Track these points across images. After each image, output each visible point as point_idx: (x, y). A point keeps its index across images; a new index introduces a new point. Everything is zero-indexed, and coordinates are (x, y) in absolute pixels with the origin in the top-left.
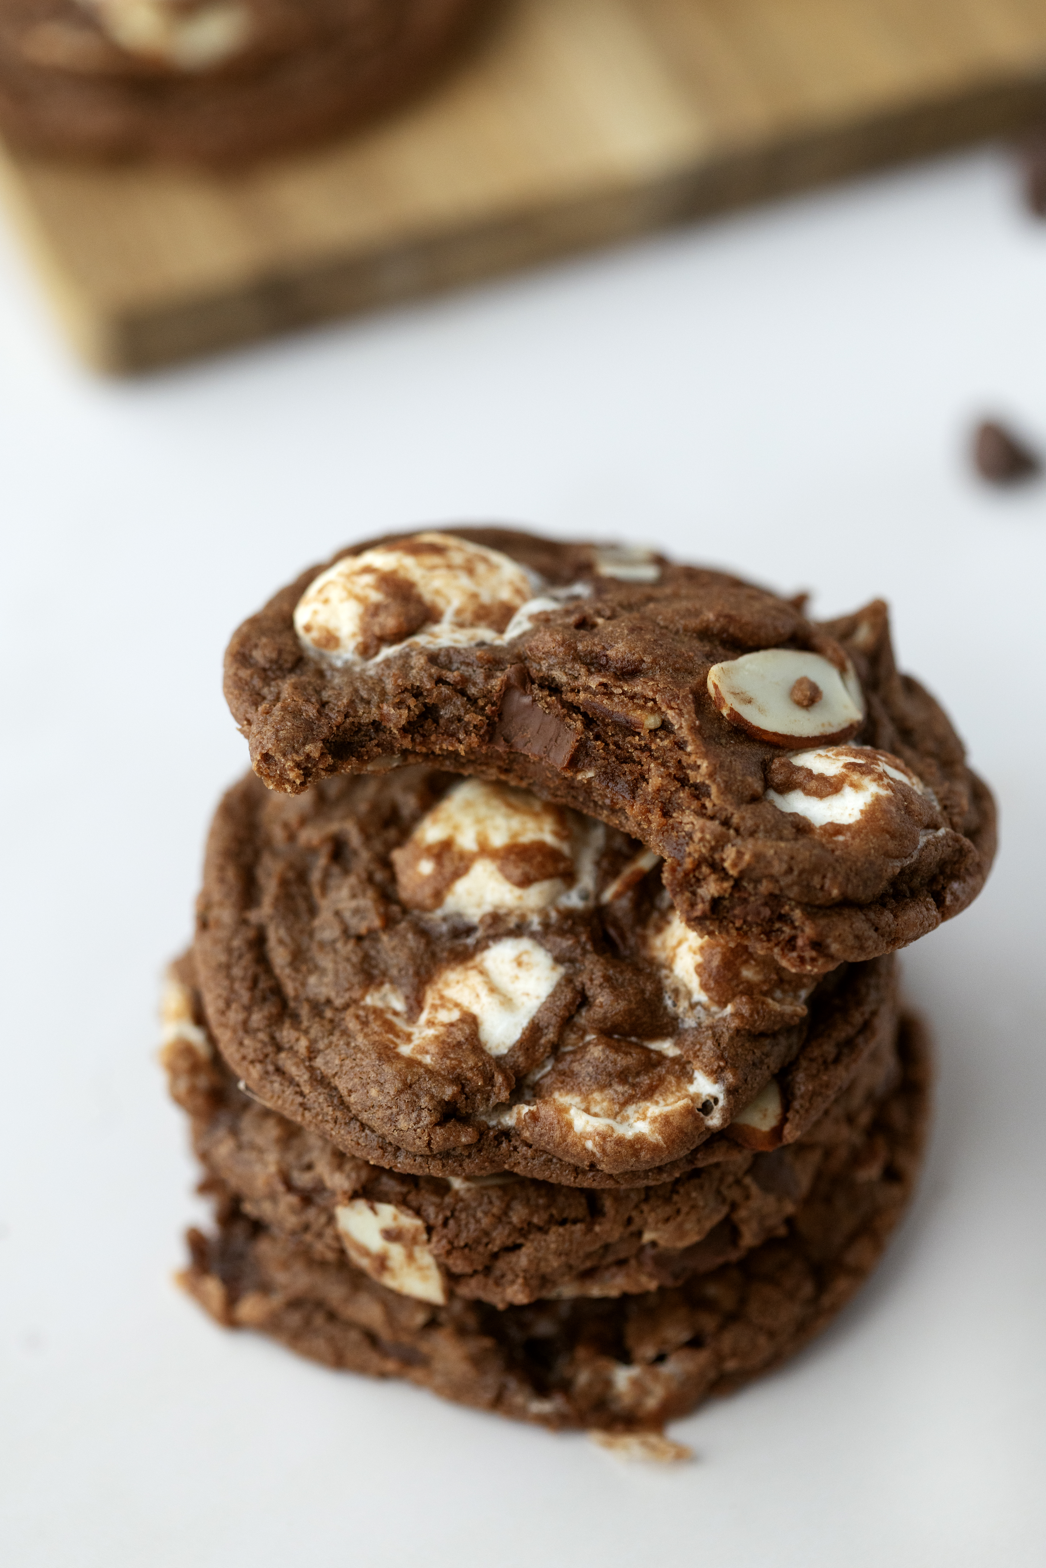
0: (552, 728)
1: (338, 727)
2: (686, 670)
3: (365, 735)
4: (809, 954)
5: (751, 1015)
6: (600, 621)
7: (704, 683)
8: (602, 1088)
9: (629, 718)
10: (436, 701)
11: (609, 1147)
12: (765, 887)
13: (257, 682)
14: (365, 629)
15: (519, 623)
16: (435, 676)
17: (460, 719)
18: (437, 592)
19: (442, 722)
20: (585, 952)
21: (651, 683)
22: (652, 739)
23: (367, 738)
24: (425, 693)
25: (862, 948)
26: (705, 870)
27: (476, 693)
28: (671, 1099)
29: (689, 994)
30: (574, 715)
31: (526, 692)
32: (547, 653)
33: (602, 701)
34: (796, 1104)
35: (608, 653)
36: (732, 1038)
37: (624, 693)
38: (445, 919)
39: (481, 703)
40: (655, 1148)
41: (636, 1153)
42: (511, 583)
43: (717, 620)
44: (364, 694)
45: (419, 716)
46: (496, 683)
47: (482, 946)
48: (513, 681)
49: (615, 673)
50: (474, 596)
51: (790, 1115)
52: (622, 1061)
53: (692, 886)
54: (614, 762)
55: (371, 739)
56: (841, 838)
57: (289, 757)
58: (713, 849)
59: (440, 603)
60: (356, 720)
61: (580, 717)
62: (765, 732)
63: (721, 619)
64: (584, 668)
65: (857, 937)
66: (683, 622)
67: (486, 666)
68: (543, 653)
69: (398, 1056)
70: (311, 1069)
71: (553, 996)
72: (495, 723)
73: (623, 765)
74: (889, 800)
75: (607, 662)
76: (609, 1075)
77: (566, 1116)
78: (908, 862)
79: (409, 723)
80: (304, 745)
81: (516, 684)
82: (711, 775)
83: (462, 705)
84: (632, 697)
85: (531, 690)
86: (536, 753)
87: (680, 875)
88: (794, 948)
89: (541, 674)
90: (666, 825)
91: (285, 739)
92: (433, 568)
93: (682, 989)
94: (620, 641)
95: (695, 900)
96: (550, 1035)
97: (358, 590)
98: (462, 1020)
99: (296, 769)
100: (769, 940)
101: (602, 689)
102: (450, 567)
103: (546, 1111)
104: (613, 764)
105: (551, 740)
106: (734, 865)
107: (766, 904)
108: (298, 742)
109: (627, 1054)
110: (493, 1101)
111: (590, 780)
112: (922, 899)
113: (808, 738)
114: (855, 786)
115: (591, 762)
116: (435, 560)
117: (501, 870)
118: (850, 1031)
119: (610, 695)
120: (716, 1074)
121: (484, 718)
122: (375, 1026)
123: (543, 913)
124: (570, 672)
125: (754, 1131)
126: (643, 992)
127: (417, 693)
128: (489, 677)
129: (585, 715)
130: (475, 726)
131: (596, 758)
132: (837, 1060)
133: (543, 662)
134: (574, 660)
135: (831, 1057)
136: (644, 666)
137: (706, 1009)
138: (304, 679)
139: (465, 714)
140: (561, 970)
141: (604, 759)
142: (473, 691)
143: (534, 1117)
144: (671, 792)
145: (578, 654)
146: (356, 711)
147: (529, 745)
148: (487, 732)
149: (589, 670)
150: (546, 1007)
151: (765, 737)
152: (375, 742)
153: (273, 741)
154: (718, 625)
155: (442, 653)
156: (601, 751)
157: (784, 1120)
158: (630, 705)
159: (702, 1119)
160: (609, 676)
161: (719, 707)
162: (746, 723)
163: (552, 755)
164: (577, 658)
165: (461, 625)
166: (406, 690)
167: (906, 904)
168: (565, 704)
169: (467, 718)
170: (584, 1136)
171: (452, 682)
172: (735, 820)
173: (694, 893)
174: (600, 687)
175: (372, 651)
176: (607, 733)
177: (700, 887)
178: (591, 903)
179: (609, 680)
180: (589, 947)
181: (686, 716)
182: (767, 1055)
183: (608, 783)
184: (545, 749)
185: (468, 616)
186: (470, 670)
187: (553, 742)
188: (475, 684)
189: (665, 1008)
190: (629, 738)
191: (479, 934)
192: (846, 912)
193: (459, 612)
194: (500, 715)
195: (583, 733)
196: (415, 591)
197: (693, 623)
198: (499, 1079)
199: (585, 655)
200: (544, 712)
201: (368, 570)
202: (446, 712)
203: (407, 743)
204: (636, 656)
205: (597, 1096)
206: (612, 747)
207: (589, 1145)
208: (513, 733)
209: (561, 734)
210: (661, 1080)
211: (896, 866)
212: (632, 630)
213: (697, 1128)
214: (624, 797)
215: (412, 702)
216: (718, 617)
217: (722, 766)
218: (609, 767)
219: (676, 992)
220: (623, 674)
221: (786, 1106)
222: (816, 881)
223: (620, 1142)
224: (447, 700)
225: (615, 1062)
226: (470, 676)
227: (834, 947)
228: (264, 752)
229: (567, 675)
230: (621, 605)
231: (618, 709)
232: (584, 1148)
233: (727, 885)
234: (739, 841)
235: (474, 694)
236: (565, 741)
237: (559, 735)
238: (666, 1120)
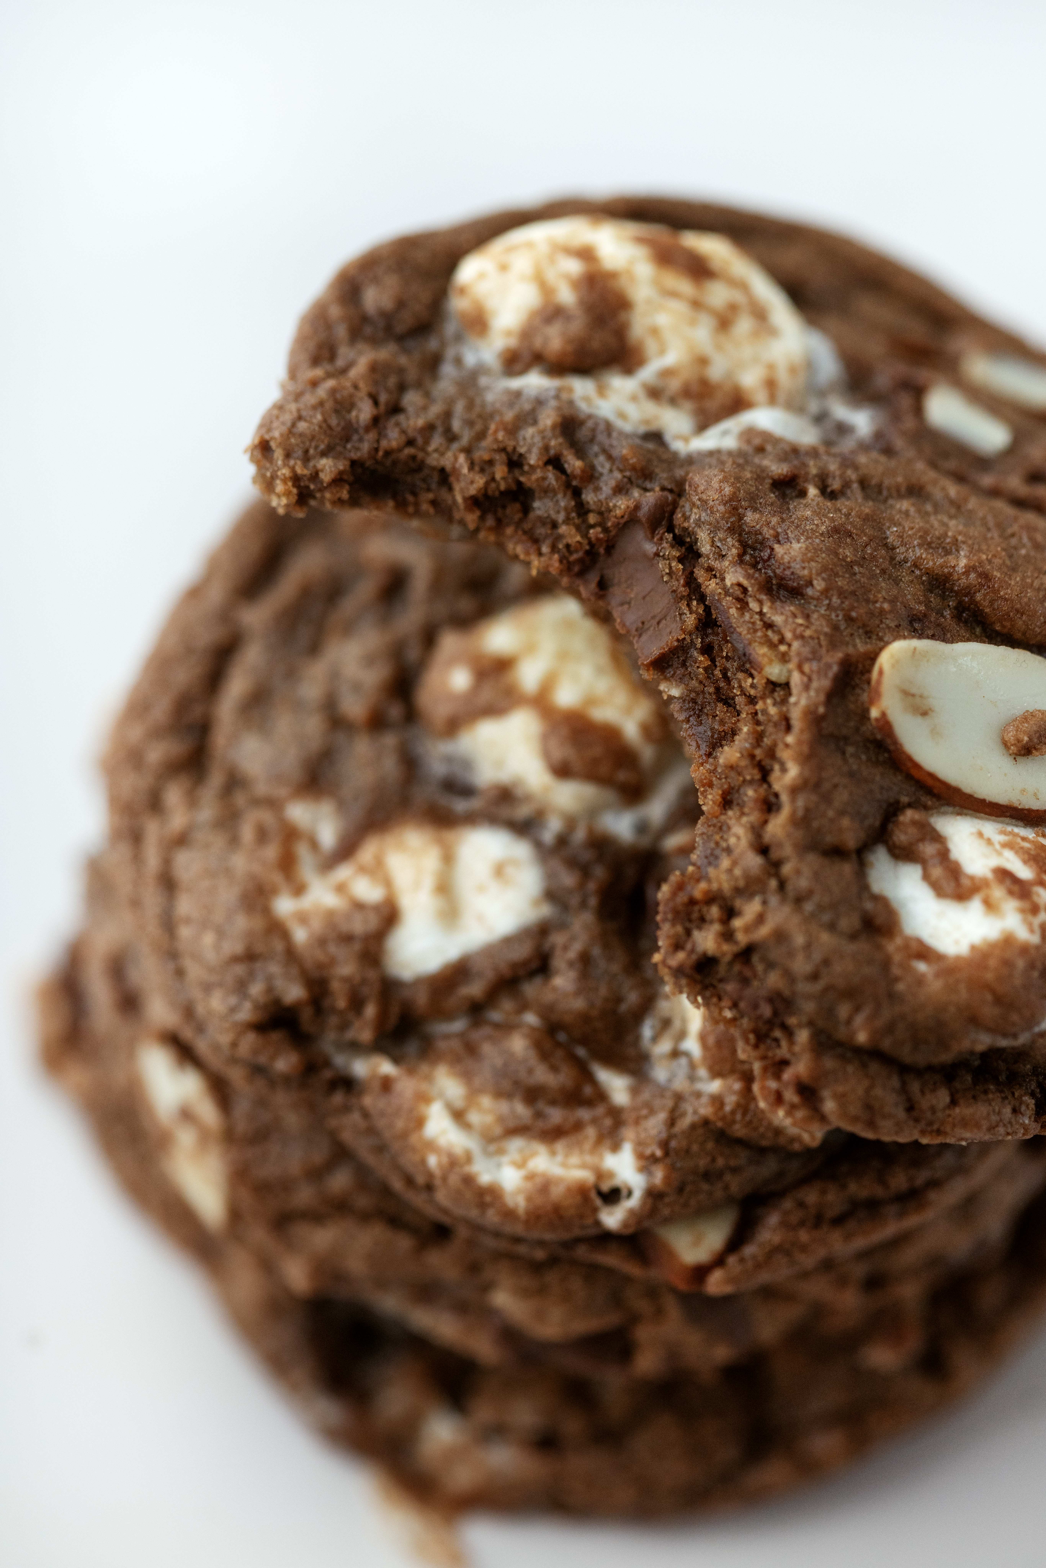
0: (662, 602)
1: (388, 453)
2: (864, 626)
3: (424, 480)
4: (790, 1096)
5: (733, 1112)
6: (812, 491)
7: (872, 657)
8: (499, 1094)
9: (750, 650)
10: (534, 486)
11: (454, 1180)
12: (774, 980)
13: (341, 332)
14: (527, 333)
15: (725, 433)
16: (552, 452)
17: (554, 525)
18: (655, 331)
19: (532, 516)
20: (583, 904)
21: (800, 621)
22: (764, 694)
23: (424, 486)
24: (526, 468)
25: (871, 1124)
26: (714, 911)
27: (591, 502)
28: (575, 1160)
29: (682, 1035)
30: (695, 603)
31: (653, 537)
32: (704, 502)
33: (729, 608)
34: (750, 1250)
35: (776, 546)
36: (693, 1127)
37: (761, 613)
38: (449, 760)
39: (592, 519)
40: (509, 1214)
41: (483, 1206)
42: (771, 367)
43: (967, 573)
44: (456, 425)
45: (502, 493)
46: (622, 504)
47: (471, 819)
48: (642, 513)
49: (769, 580)
50: (703, 361)
51: (732, 1260)
52: (542, 1075)
53: (690, 921)
54: (710, 694)
55: (429, 490)
56: (922, 967)
57: (292, 462)
58: (738, 891)
59: (651, 346)
60: (420, 455)
61: (701, 611)
62: (917, 766)
63: (973, 576)
64: (737, 548)
65: (868, 1107)
66: (918, 552)
67: (628, 474)
68: (699, 499)
69: (266, 911)
70: (167, 863)
71: (508, 941)
72: (598, 554)
73: (720, 705)
74: (1025, 949)
75: (769, 558)
76: (516, 1083)
77: (422, 1108)
78: (1003, 1043)
79: (486, 495)
80: (324, 454)
81: (644, 520)
82: (794, 791)
83: (566, 509)
84: (769, 626)
85: (661, 539)
86: (628, 624)
87: (682, 898)
88: (777, 1076)
89: (686, 525)
90: (717, 817)
91: (301, 435)
92: (673, 294)
93: (677, 1024)
94: (803, 539)
95: (686, 942)
96: (475, 989)
97: (551, 276)
98: (376, 908)
99: (290, 484)
100: (756, 1046)
101: (738, 593)
102: (697, 305)
103: (406, 1086)
104: (707, 696)
105: (653, 617)
106: (747, 929)
107: (770, 1000)
108: (316, 447)
109: (554, 1069)
110: (350, 1034)
111: (671, 698)
112: (1017, 1094)
113: (983, 801)
114: (990, 906)
115: (684, 675)
116: (684, 286)
117: (545, 738)
118: (879, 1192)
119: (743, 605)
120: (646, 1162)
121: (585, 542)
122: (271, 852)
123: (571, 823)
124: (719, 544)
125: (671, 1254)
126: (619, 1000)
127: (515, 462)
128: (620, 490)
129: (707, 609)
130: (568, 546)
131: (692, 675)
132: (838, 1221)
133: (695, 510)
134: (731, 530)
135: (831, 1213)
136: (810, 591)
137: (692, 1066)
138: (403, 360)
139: (564, 522)
140: (546, 911)
141: (701, 682)
142: (589, 497)
143: (386, 1084)
144: (744, 781)
145: (740, 526)
146: (427, 442)
147: (626, 607)
148: (580, 561)
149: (741, 556)
150: (490, 951)
151: (914, 772)
152: (431, 496)
153: (284, 429)
154: (963, 581)
155: (590, 424)
156: (701, 670)
157: (719, 1261)
158: (759, 634)
159: (595, 1210)
160: (756, 579)
161: (872, 702)
162: (895, 742)
163: (644, 637)
164: (737, 529)
165: (654, 393)
166: (504, 450)
167: (986, 1092)
168: (691, 582)
169: (563, 529)
170: (431, 1146)
171: (569, 471)
172: (787, 869)
173: (688, 933)
174: (736, 588)
175: (518, 367)
176: (722, 651)
177: (700, 928)
178: (645, 842)
179: (752, 585)
180: (593, 901)
181: (812, 693)
182: (735, 1170)
183: (690, 716)
184: (640, 625)
185: (674, 385)
186: (608, 466)
187: (654, 622)
188: (597, 489)
189: (638, 1038)
190: (740, 675)
191: (475, 804)
192: (874, 1067)
193: (667, 373)
194: (610, 548)
195: (690, 634)
196: (623, 316)
197: (933, 561)
198: (370, 1011)
199: (749, 533)
200: (662, 577)
201: (586, 254)
202: (541, 507)
203: (472, 519)
204: (806, 572)
205: (486, 1101)
206: (717, 672)
207: (433, 1161)
208: (616, 581)
209: (668, 618)
210: (578, 1127)
211: (983, 1041)
212: (835, 530)
213: (581, 1216)
214: (698, 746)
215: (500, 471)
216: (968, 570)
217: (817, 785)
218: (701, 696)
219: (666, 1023)
220: (780, 586)
221: (734, 1244)
222: (843, 1010)
223: (469, 1180)
224: (547, 491)
225: (530, 1071)
226: (601, 474)
227: (829, 1106)
228: (267, 437)
229: (712, 546)
230: (863, 483)
231: (743, 630)
232: (423, 1162)
233: (728, 949)
234: (774, 900)
235: (588, 503)
236: (668, 630)
237: (665, 618)
238: (545, 1185)
